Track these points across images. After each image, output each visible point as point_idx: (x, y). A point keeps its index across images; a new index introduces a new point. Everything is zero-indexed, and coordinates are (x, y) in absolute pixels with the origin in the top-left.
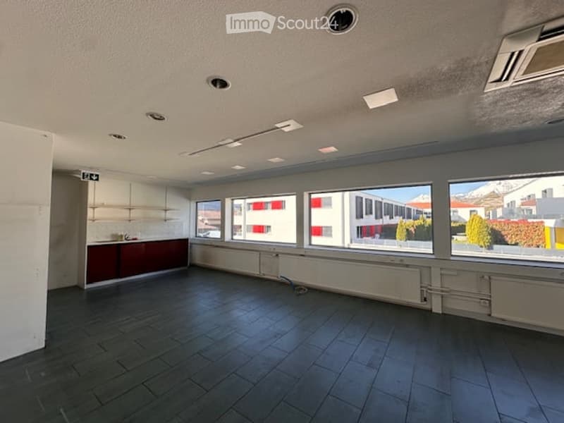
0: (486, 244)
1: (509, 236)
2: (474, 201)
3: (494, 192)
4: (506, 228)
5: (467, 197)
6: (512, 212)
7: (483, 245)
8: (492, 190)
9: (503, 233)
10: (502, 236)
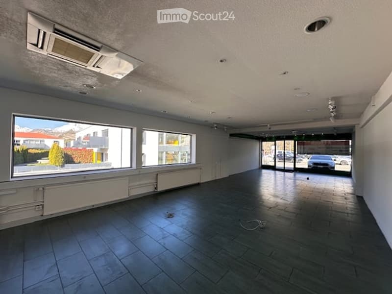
0: (60, 164)
1: (76, 158)
2: (59, 135)
3: (72, 130)
4: (74, 153)
5: (53, 131)
6: (79, 143)
7: (58, 165)
8: (71, 129)
9: (73, 156)
10: (72, 158)
